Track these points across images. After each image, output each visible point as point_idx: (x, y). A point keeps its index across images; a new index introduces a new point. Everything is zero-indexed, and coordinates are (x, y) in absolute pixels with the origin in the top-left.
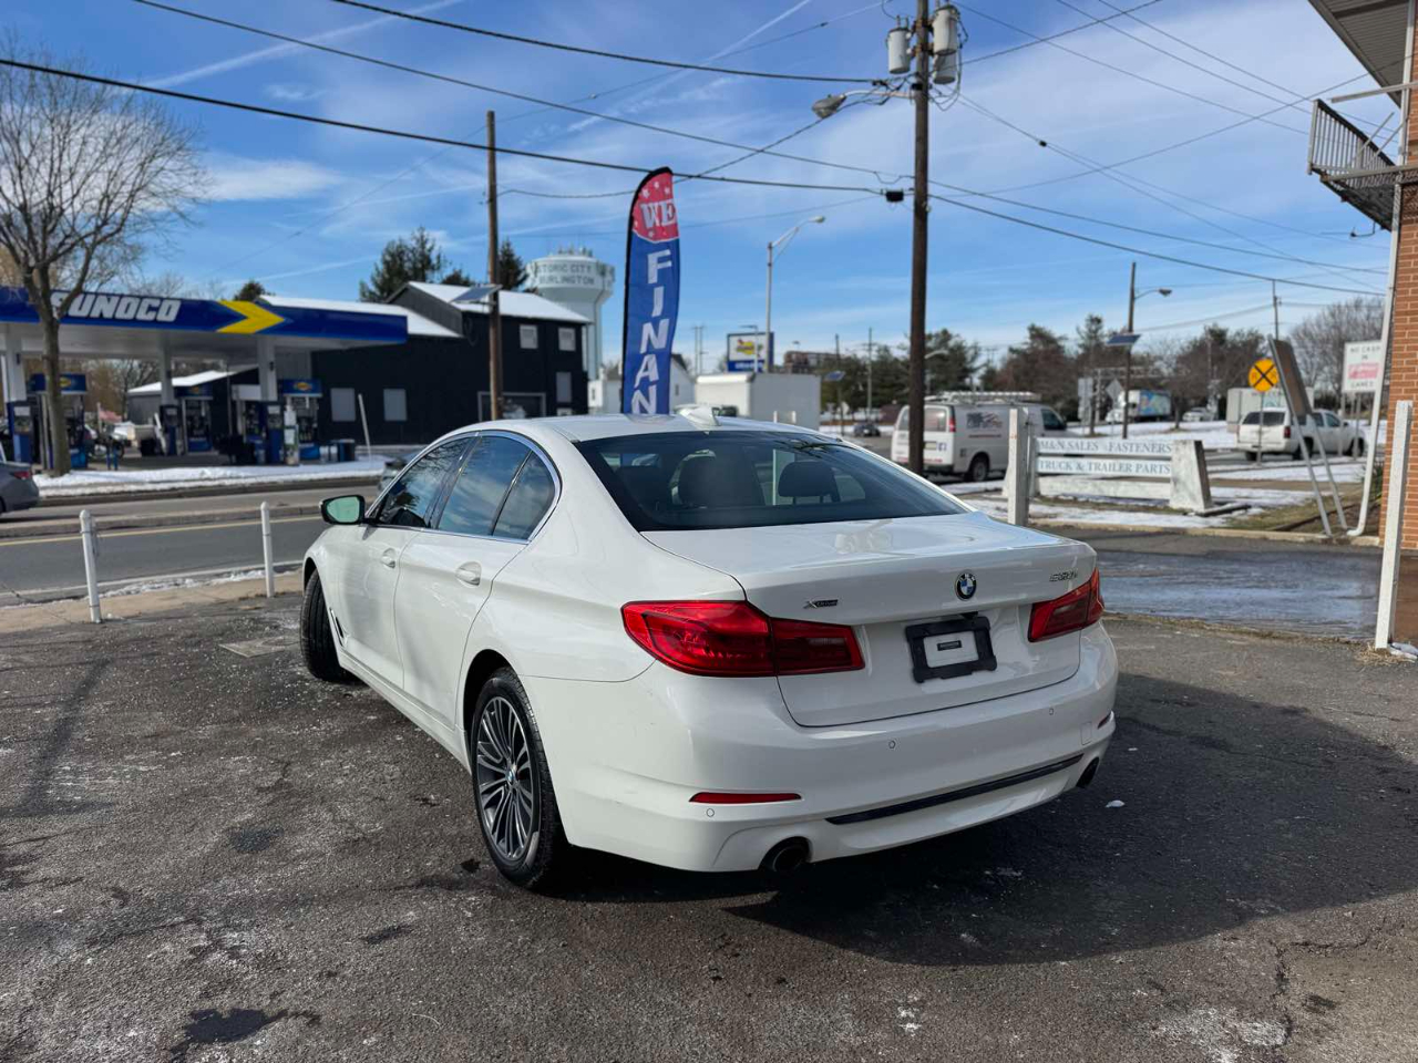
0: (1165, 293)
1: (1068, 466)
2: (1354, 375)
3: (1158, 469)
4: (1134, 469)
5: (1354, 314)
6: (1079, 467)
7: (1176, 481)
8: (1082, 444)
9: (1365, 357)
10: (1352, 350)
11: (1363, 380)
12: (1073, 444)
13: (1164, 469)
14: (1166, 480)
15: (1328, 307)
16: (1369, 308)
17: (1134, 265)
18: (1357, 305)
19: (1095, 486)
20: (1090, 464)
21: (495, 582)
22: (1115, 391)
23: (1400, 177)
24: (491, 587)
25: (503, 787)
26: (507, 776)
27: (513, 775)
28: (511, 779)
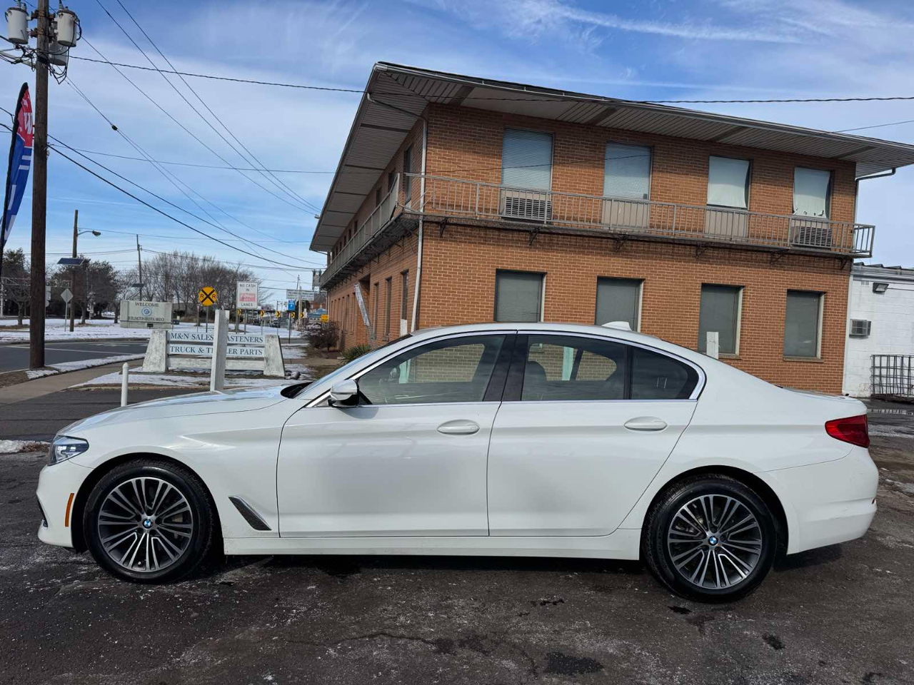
0: (96, 234)
1: (192, 350)
2: (243, 299)
3: (255, 352)
4: (239, 352)
5: (174, 260)
6: (201, 350)
7: (267, 359)
8: (202, 336)
9: (248, 290)
10: (241, 285)
11: (248, 303)
13: (258, 352)
14: (261, 359)
16: (182, 257)
17: (77, 212)
18: (175, 255)
21: (691, 426)
22: (67, 296)
23: (421, 217)
24: (685, 429)
25: (702, 550)
26: (705, 542)
27: (717, 539)
28: (712, 542)
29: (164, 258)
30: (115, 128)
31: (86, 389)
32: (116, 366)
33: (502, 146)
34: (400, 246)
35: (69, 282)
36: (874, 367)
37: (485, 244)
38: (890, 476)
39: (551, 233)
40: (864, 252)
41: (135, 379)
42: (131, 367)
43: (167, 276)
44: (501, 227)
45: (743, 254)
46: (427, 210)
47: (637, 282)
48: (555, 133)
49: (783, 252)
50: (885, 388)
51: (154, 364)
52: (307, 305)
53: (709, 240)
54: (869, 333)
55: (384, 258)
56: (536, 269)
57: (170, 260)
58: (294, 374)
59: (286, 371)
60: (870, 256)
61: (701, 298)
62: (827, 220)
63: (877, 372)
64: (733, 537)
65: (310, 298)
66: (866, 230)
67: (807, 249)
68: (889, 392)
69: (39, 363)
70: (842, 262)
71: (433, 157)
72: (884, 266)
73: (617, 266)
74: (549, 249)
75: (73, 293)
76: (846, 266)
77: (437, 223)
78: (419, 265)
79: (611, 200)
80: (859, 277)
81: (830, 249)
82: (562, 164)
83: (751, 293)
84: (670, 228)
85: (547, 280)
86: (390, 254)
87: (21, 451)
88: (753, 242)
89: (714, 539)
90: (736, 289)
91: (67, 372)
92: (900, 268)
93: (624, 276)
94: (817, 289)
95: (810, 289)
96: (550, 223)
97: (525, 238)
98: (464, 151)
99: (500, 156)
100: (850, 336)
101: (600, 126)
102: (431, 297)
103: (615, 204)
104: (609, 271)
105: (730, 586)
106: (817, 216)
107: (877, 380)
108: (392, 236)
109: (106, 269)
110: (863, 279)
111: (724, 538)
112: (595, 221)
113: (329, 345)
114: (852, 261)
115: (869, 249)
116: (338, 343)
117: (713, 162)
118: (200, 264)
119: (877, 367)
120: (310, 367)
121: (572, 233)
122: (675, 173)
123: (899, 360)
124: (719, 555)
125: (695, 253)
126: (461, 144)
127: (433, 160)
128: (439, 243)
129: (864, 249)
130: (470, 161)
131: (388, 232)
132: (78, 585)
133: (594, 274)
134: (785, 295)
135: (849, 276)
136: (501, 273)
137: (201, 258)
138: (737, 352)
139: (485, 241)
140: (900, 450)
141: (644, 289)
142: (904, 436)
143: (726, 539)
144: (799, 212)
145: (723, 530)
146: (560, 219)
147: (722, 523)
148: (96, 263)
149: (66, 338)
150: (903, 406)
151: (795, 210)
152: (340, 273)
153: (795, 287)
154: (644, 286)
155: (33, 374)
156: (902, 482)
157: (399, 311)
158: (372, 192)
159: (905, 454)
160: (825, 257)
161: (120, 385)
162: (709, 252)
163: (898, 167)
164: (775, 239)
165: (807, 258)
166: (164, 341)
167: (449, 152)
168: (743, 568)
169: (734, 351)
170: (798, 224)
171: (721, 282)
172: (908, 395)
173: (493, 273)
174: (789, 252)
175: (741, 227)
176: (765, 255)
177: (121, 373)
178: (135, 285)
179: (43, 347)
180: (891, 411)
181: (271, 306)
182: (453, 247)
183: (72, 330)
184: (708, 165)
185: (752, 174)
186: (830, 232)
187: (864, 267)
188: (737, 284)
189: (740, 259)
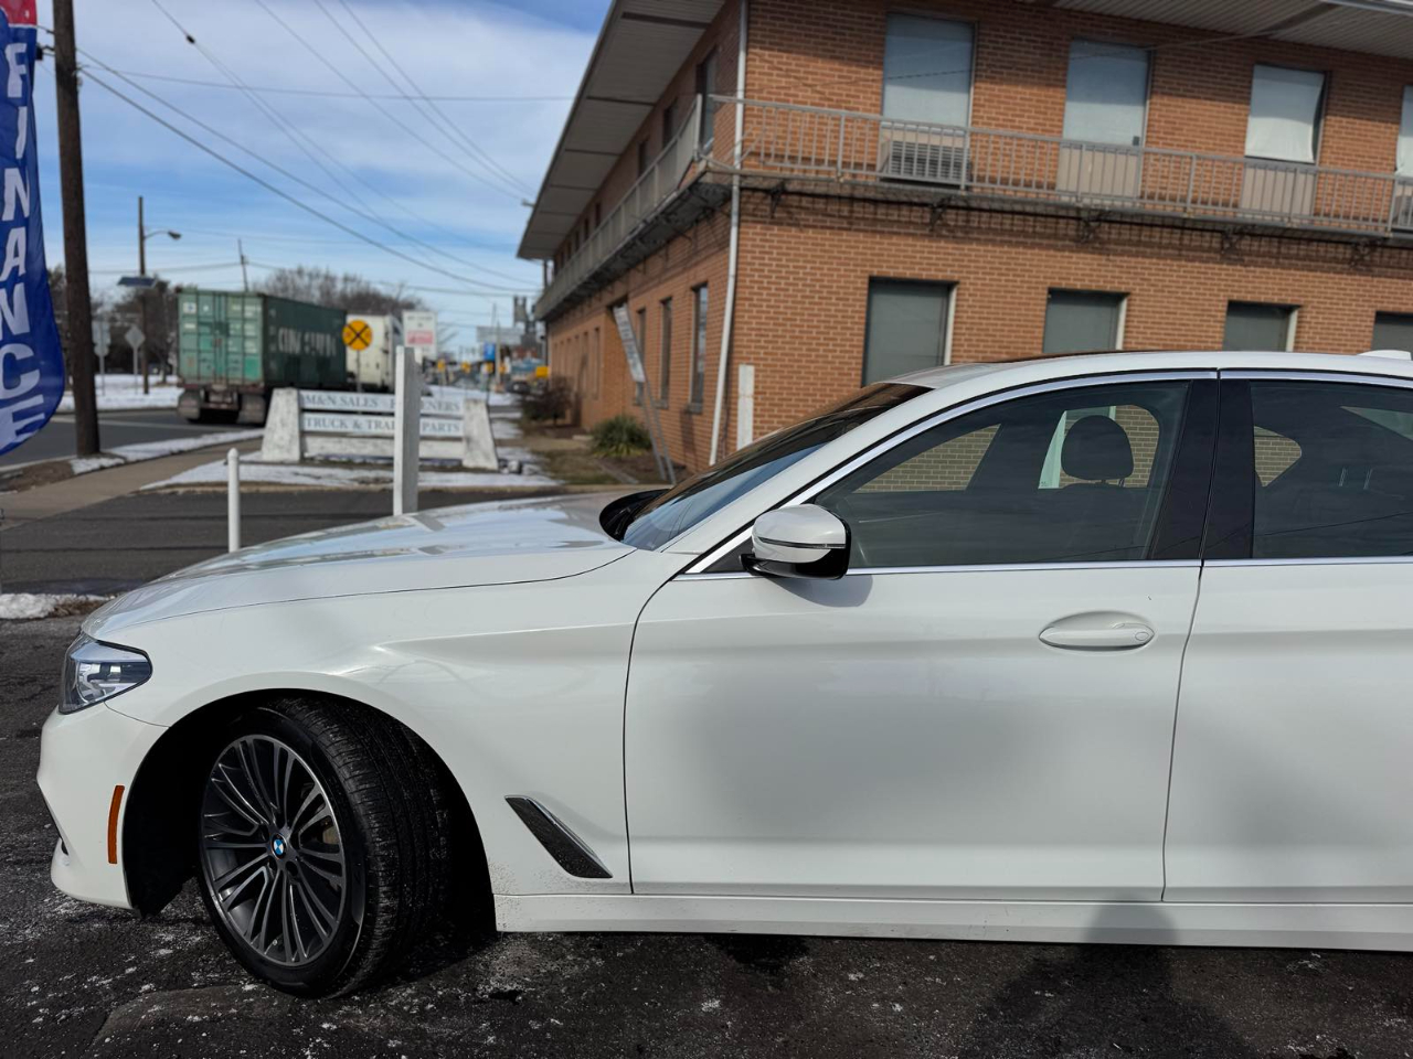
0: (175, 236)
1: (342, 424)
2: (413, 340)
3: (446, 428)
5: (298, 280)
6: (356, 425)
7: (468, 440)
8: (358, 400)
9: (420, 325)
10: (410, 318)
12: (348, 400)
13: (453, 428)
14: (457, 439)
16: (310, 276)
17: (141, 199)
19: (375, 446)
20: (370, 422)
22: (135, 338)
23: (736, 180)
29: (281, 276)
30: (191, 40)
31: (168, 491)
32: (218, 452)
33: (882, 45)
34: (689, 239)
35: (137, 317)
37: (849, 229)
39: (970, 209)
41: (250, 473)
42: (241, 452)
44: (880, 197)
45: (1302, 247)
46: (749, 165)
47: (1114, 299)
48: (979, 22)
49: (1375, 243)
51: (280, 447)
52: (506, 351)
53: (1244, 221)
55: (656, 264)
56: (940, 276)
57: (293, 281)
58: (514, 465)
59: (499, 460)
61: (1225, 328)
65: (513, 341)
69: (92, 446)
71: (759, 67)
73: (1083, 270)
74: (964, 238)
75: (145, 331)
77: (766, 191)
78: (732, 271)
79: (1081, 148)
83: (1312, 317)
84: (1183, 200)
85: (958, 295)
86: (667, 255)
87: (52, 615)
88: (1323, 224)
90: (1284, 311)
91: (138, 461)
93: (1094, 288)
96: (971, 189)
97: (922, 217)
98: (815, 55)
99: (879, 63)
101: (1061, 9)
102: (752, 329)
104: (1069, 279)
108: (677, 221)
113: (556, 417)
116: (568, 413)
117: (1260, 76)
118: (339, 286)
120: (534, 452)
121: (1007, 207)
122: (1191, 97)
125: (1219, 246)
126: (809, 42)
127: (760, 73)
128: (768, 229)
130: (824, 71)
131: (670, 214)
132: (150, 1005)
133: (1042, 283)
134: (1370, 321)
136: (878, 284)
137: (340, 276)
141: (1128, 310)
144: (1404, 169)
146: (987, 181)
149: (137, 404)
151: (1398, 165)
152: (573, 294)
153: (1390, 307)
154: (1128, 305)
155: (81, 465)
157: (688, 357)
158: (629, 148)
161: (225, 484)
162: (1244, 243)
166: (295, 408)
167: (788, 58)
170: (1400, 190)
171: (1263, 299)
173: (863, 284)
174: (1383, 242)
176: (1341, 249)
177: (226, 463)
179: (96, 419)
181: (452, 354)
182: (793, 236)
183: (146, 392)
184: (1251, 82)
185: (1328, 98)
188: (1289, 301)
189: (1297, 257)
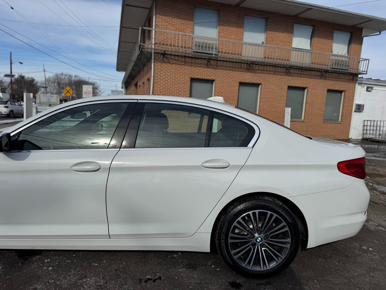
0: (21, 63)
2: (85, 93)
5: (61, 76)
9: (88, 89)
10: (85, 87)
11: (88, 95)
15: (55, 73)
16: (65, 75)
17: (11, 53)
18: (62, 74)
21: (246, 165)
23: (153, 50)
24: (242, 167)
25: (251, 246)
26: (253, 240)
27: (261, 238)
28: (258, 241)
29: (57, 75)
30: (12, 8)
33: (193, 15)
36: (364, 126)
37: (185, 65)
38: (371, 181)
39: (217, 60)
40: (364, 71)
43: (59, 84)
44: (193, 56)
45: (307, 72)
46: (156, 47)
47: (257, 85)
48: (219, 10)
49: (326, 71)
50: (368, 135)
53: (292, 65)
54: (363, 110)
55: (142, 73)
56: (210, 78)
60: (366, 74)
61: (287, 93)
62: (348, 56)
63: (365, 128)
64: (272, 237)
66: (365, 61)
67: (337, 70)
68: (370, 137)
70: (353, 76)
71: (159, 20)
72: (372, 79)
73: (248, 77)
74: (216, 68)
76: (355, 78)
77: (161, 54)
79: (246, 44)
80: (360, 84)
81: (348, 70)
82: (223, 25)
83: (310, 91)
84: (274, 59)
85: (215, 83)
86: (144, 71)
88: (313, 66)
89: (260, 239)
90: (303, 89)
92: (379, 80)
93: (251, 82)
94: (341, 89)
95: (338, 89)
96: (217, 55)
97: (205, 62)
98: (174, 17)
99: (192, 20)
100: (355, 111)
101: (242, 7)
102: (158, 91)
103: (248, 46)
104: (245, 80)
105: (269, 268)
106: (343, 54)
107: (365, 132)
109: (33, 80)
110: (362, 85)
111: (266, 237)
112: (238, 54)
114: (358, 76)
115: (366, 70)
117: (296, 26)
119: (366, 126)
121: (227, 60)
122: (277, 32)
123: (375, 122)
124: (263, 249)
125: (285, 71)
126: (172, 14)
127: (159, 22)
128: (162, 64)
129: (364, 70)
130: (177, 22)
133: (237, 81)
134: (326, 92)
135: (356, 83)
136: (193, 80)
137: (74, 75)
138: (303, 118)
139: (185, 63)
140: (375, 166)
141: (261, 88)
142: (377, 159)
143: (268, 238)
144: (335, 52)
145: (266, 232)
146: (221, 53)
147: (265, 227)
148: (28, 78)
150: (376, 143)
151: (333, 51)
153: (331, 88)
154: (261, 87)
156: (377, 185)
159: (378, 169)
160: (345, 74)
162: (292, 71)
163: (382, 31)
164: (323, 65)
165: (337, 75)
167: (167, 18)
168: (277, 256)
169: (301, 118)
170: (334, 58)
171: (297, 85)
172: (379, 138)
173: (189, 80)
174: (329, 71)
175: (307, 59)
176: (318, 73)
178: (43, 87)
180: (370, 146)
182: (169, 66)
184: (293, 28)
185: (314, 33)
186: (349, 62)
187: (363, 79)
188: (304, 86)
189: (306, 75)
